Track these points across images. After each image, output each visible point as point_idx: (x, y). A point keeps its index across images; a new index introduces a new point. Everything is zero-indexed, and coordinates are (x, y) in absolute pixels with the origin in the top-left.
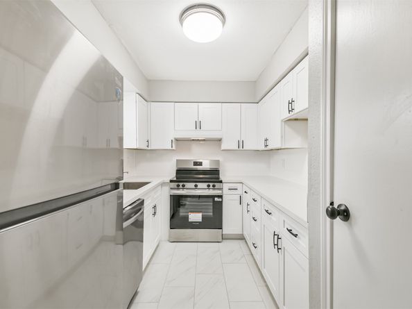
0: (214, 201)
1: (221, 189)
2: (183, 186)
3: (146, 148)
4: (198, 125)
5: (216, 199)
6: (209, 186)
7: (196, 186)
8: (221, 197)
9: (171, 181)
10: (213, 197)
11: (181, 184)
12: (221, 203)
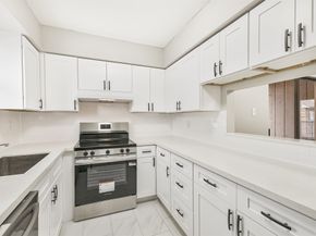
0: (128, 166)
1: (135, 153)
2: (92, 153)
3: (39, 109)
4: (107, 86)
5: (130, 164)
6: (122, 151)
7: (108, 152)
8: (135, 161)
9: (76, 149)
10: (127, 162)
11: (89, 152)
12: (135, 167)
